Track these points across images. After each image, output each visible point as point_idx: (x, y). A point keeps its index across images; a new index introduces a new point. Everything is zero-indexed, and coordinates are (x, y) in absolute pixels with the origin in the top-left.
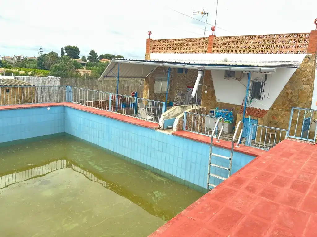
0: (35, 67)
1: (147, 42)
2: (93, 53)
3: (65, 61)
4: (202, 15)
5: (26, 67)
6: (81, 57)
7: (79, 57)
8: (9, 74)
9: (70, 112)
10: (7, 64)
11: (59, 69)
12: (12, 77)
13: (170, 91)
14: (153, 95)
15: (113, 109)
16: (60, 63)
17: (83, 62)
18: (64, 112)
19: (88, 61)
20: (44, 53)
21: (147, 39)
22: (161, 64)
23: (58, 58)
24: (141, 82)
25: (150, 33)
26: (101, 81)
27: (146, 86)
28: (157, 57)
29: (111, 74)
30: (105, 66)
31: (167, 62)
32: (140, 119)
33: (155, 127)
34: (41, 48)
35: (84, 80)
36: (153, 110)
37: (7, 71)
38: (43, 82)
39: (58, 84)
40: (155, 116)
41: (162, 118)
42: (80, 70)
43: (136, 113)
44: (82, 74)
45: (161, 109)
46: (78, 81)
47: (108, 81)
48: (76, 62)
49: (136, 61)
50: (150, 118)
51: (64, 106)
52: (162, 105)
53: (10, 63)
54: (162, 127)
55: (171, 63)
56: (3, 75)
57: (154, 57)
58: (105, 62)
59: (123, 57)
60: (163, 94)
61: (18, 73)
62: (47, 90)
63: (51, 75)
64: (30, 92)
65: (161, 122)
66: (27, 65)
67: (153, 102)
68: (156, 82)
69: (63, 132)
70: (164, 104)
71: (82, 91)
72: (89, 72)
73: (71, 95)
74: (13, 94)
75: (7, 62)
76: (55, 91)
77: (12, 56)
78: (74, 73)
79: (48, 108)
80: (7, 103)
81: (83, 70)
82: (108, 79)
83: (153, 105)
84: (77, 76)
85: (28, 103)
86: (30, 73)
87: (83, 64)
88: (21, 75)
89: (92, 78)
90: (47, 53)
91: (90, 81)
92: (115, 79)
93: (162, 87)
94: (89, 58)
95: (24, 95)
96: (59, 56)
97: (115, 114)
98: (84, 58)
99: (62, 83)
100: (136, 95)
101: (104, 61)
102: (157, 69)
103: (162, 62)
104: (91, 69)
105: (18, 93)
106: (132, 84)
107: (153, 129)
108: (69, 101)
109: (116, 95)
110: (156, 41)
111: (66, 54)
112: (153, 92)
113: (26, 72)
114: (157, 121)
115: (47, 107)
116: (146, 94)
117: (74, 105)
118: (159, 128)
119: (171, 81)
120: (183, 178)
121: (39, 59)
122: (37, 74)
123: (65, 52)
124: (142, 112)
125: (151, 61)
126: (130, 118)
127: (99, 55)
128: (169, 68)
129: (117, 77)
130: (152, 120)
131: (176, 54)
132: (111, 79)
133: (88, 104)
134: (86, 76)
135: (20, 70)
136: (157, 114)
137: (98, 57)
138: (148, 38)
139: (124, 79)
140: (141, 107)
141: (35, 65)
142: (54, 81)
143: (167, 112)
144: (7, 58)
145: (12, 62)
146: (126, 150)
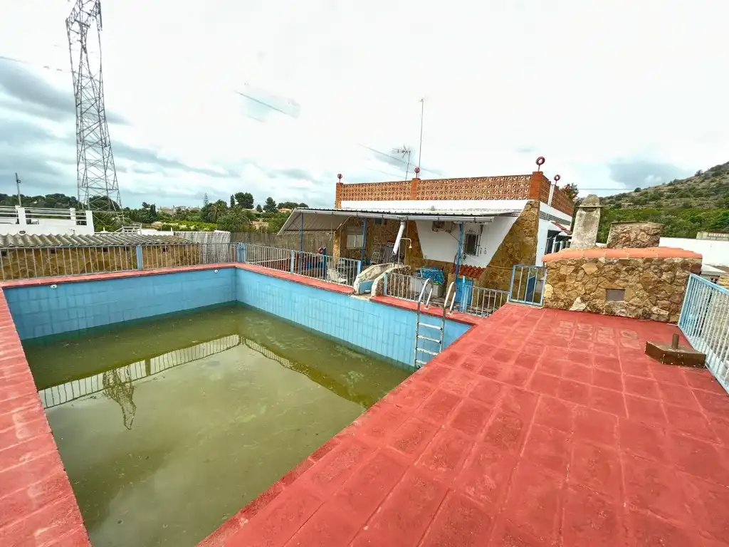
0: (198, 220)
1: (337, 187)
2: (270, 201)
3: (236, 211)
4: (403, 154)
5: (188, 220)
6: (255, 207)
7: (252, 207)
8: (167, 229)
9: (242, 274)
10: (165, 217)
11: (228, 222)
12: (171, 233)
13: (366, 245)
14: (345, 252)
15: (296, 270)
16: (230, 215)
17: (258, 213)
18: (236, 275)
19: (264, 211)
20: (210, 202)
21: (337, 184)
22: (355, 214)
23: (227, 208)
24: (330, 235)
25: (340, 177)
26: (281, 236)
27: (336, 241)
28: (349, 205)
29: (293, 227)
30: (282, 216)
31: (362, 212)
32: (330, 282)
33: (349, 292)
34: (206, 197)
35: (259, 235)
36: (346, 271)
37: (164, 226)
38: (208, 238)
39: (227, 240)
40: (348, 277)
41: (357, 280)
42: (254, 222)
43: (325, 276)
44: (257, 228)
45: (356, 269)
46: (253, 235)
47: (289, 235)
48: (248, 212)
49: (324, 210)
50: (343, 280)
51: (234, 267)
52: (356, 263)
53: (168, 215)
54: (358, 292)
55: (367, 212)
56: (159, 230)
57: (346, 205)
58: (285, 212)
59: (307, 206)
60: (357, 250)
61: (178, 228)
62: (213, 247)
63: (218, 229)
64: (193, 251)
65: (356, 286)
66: (189, 217)
67: (346, 261)
68: (349, 236)
69: (234, 299)
70: (359, 262)
71: (257, 248)
72: (266, 225)
73: (244, 253)
74: (173, 252)
75: (164, 214)
76: (225, 249)
77: (171, 207)
78: (247, 227)
79: (216, 271)
80: (164, 266)
81: (258, 223)
82: (289, 233)
83: (346, 265)
84: (251, 230)
85: (190, 264)
86: (192, 227)
87: (258, 216)
88: (182, 230)
89: (269, 232)
90: (213, 202)
91: (267, 236)
92: (297, 233)
93: (357, 241)
94: (265, 208)
95: (185, 255)
96: (229, 205)
97: (298, 276)
98: (259, 208)
99: (232, 240)
100: (324, 252)
101: (284, 210)
102: (349, 219)
103: (356, 211)
104: (268, 221)
105: (177, 253)
106: (319, 238)
107: (347, 294)
108: (241, 262)
109: (300, 252)
110: (347, 185)
111: (236, 203)
112: (346, 248)
113: (188, 226)
114: (351, 284)
115: (215, 269)
116: (336, 250)
117: (247, 266)
118: (354, 293)
119: (367, 234)
120: (384, 354)
121: (204, 210)
122: (202, 228)
123: (235, 200)
124: (331, 273)
125: (342, 211)
126: (317, 281)
127: (277, 203)
128: (364, 218)
129: (301, 230)
130: (345, 283)
131: (373, 202)
132: (293, 233)
133: (267, 265)
134: (263, 229)
135: (181, 224)
136: (351, 275)
137: (277, 206)
138: (338, 182)
139: (309, 232)
140: (330, 268)
141: (198, 217)
142: (223, 236)
143: (364, 272)
144: (165, 210)
145: (171, 214)
146: (313, 320)
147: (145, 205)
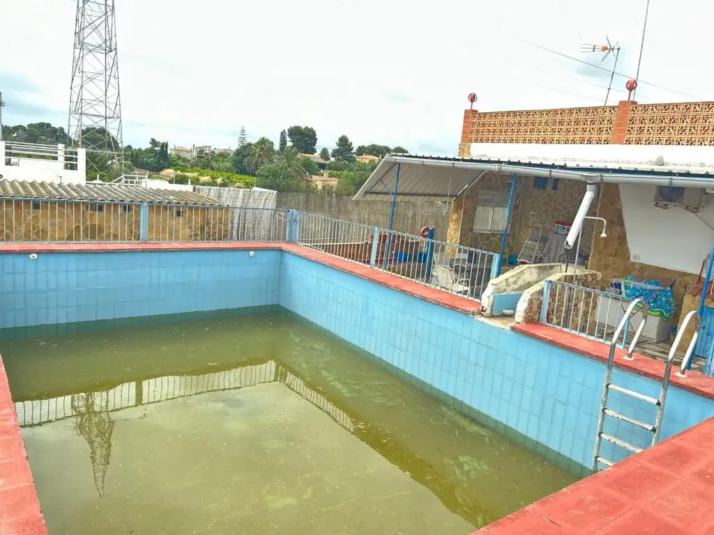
0: (228, 170)
1: (465, 117)
2: (344, 141)
3: (287, 158)
4: (603, 54)
5: (212, 169)
6: (319, 151)
7: (314, 151)
8: (182, 180)
9: (291, 262)
10: (180, 162)
11: (275, 175)
12: (188, 188)
13: (512, 227)
14: (470, 237)
15: (379, 262)
16: (279, 162)
17: (322, 161)
18: (282, 264)
19: (332, 159)
20: (248, 140)
21: (466, 112)
22: (495, 167)
23: (273, 151)
24: (445, 207)
25: (473, 98)
26: (357, 203)
27: (455, 217)
28: (485, 151)
29: (380, 188)
30: (362, 168)
31: (510, 163)
32: (438, 288)
33: (472, 309)
34: (243, 131)
35: (322, 198)
36: (469, 272)
37: (177, 176)
38: (243, 199)
39: (272, 204)
40: (473, 285)
41: (490, 289)
42: (314, 178)
43: (429, 277)
44: (320, 187)
45: (489, 271)
46: (313, 199)
47: (374, 202)
48: (309, 158)
49: (438, 158)
50: (461, 288)
51: (281, 250)
52: (490, 260)
53: (184, 160)
54: (488, 312)
55: (519, 164)
56: (171, 182)
57: (479, 150)
58: (367, 161)
59: (407, 152)
60: (493, 235)
61: (198, 180)
62: (249, 215)
63: (257, 186)
64: (220, 219)
65: (486, 299)
66: (214, 164)
67: (471, 254)
68: (479, 209)
69: (275, 303)
70: (496, 257)
71: (318, 221)
72: (334, 182)
73: (297, 228)
74: (190, 218)
75: (179, 158)
76: (266, 217)
77: (189, 147)
78: (303, 184)
79: (252, 253)
80: (177, 239)
81: (322, 178)
82: (373, 197)
83: (470, 261)
84: (310, 190)
85: (214, 239)
86: (219, 181)
87: (322, 166)
88: (204, 184)
89: (339, 195)
90: (254, 141)
91: (336, 201)
92: (386, 198)
93: (495, 219)
94: (335, 153)
95: (208, 223)
96: (277, 147)
97: (382, 273)
98: (324, 151)
99: (279, 203)
100: (431, 234)
101: (366, 159)
102: (483, 177)
103: (499, 162)
104: (337, 176)
105: (197, 219)
106: (424, 211)
107: (466, 313)
108: (291, 242)
109: (387, 231)
110: (485, 114)
111: (289, 144)
112: (471, 230)
113: (213, 178)
114: (478, 296)
115: (249, 249)
116: (453, 233)
117: (302, 249)
118: (481, 312)
119: (516, 207)
120: (532, 435)
121: (238, 153)
122: (233, 183)
123: (288, 139)
124: (442, 274)
125: (472, 160)
126: (416, 286)
127: (355, 147)
128: (514, 176)
129: (393, 194)
130: (465, 293)
131: (534, 145)
132: (380, 197)
133: (329, 249)
134: (327, 191)
135: (202, 175)
136: (478, 280)
137: (354, 151)
138: (469, 108)
139: (407, 198)
140: (441, 263)
141: (229, 165)
142: (264, 198)
143: (502, 277)
144: (179, 151)
145: (189, 158)
146: (403, 354)
147: (154, 142)
